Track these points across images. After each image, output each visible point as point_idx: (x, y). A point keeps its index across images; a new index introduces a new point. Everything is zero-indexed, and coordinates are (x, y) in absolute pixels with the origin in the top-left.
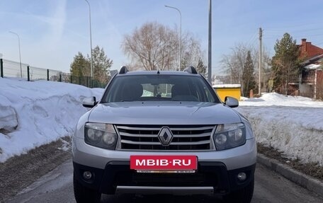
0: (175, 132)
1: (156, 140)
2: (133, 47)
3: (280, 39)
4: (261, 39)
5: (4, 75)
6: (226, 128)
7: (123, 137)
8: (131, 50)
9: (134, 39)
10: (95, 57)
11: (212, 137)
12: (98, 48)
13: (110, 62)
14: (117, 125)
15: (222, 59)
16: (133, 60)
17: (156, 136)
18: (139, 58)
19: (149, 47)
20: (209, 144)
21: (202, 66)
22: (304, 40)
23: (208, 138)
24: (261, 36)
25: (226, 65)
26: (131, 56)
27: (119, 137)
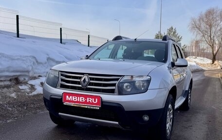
0: (91, 79)
1: (79, 83)
2: (198, 26)
5: (90, 45)
6: (134, 79)
7: (62, 80)
8: (196, 28)
9: (199, 20)
10: (169, 34)
11: (117, 85)
12: (172, 28)
13: (180, 37)
14: (61, 72)
16: (196, 36)
17: (79, 80)
18: (202, 34)
19: (211, 26)
20: (114, 89)
23: (114, 85)
26: (195, 33)
27: (60, 79)
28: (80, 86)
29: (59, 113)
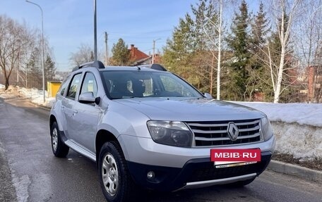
1: (225, 135)
3: (116, 43)
4: (106, 42)
7: (197, 135)
11: (261, 130)
14: (188, 122)
15: (71, 57)
17: (225, 131)
21: (50, 62)
22: (133, 46)
23: (258, 131)
24: (107, 39)
25: (74, 62)
27: (193, 134)
28: (228, 139)
29: (188, 184)
